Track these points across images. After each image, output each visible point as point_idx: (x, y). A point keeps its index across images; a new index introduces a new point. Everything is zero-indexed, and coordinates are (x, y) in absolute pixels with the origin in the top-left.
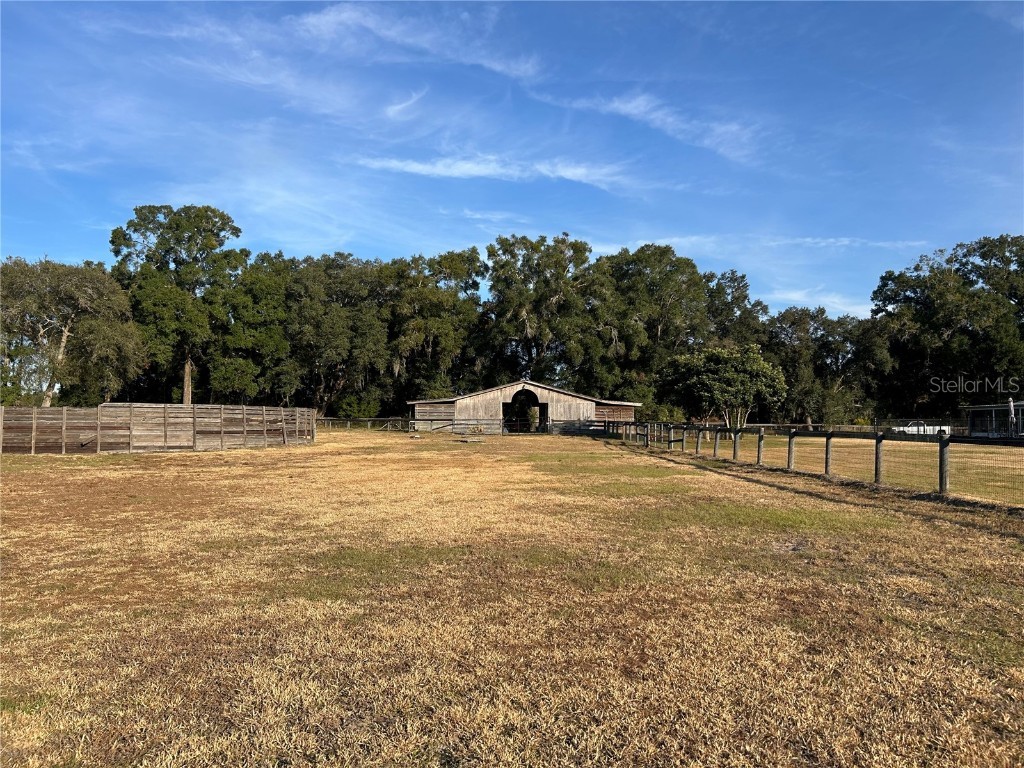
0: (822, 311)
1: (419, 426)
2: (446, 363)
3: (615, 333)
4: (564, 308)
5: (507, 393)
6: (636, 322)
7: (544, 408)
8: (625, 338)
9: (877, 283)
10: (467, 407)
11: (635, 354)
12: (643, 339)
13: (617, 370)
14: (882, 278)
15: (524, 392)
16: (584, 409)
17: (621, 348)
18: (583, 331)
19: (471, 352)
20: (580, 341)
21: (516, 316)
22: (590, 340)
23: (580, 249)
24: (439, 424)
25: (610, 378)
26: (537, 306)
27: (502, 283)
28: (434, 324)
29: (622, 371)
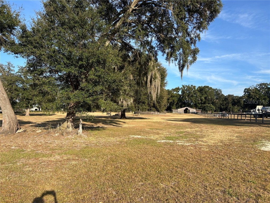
0: (233, 95)
1: (173, 112)
2: (175, 104)
3: (200, 99)
4: (192, 96)
5: (184, 108)
6: (203, 98)
7: (189, 110)
8: (201, 100)
9: (244, 90)
10: (179, 110)
11: (203, 102)
12: (204, 100)
13: (200, 104)
14: (245, 89)
15: (187, 108)
16: (194, 110)
17: (201, 101)
18: (195, 99)
19: (179, 102)
20: (195, 101)
21: (185, 97)
22: (196, 100)
23: (194, 87)
24: (176, 112)
25: (199, 105)
26: (188, 96)
27: (183, 92)
28: (173, 98)
29: (201, 104)
